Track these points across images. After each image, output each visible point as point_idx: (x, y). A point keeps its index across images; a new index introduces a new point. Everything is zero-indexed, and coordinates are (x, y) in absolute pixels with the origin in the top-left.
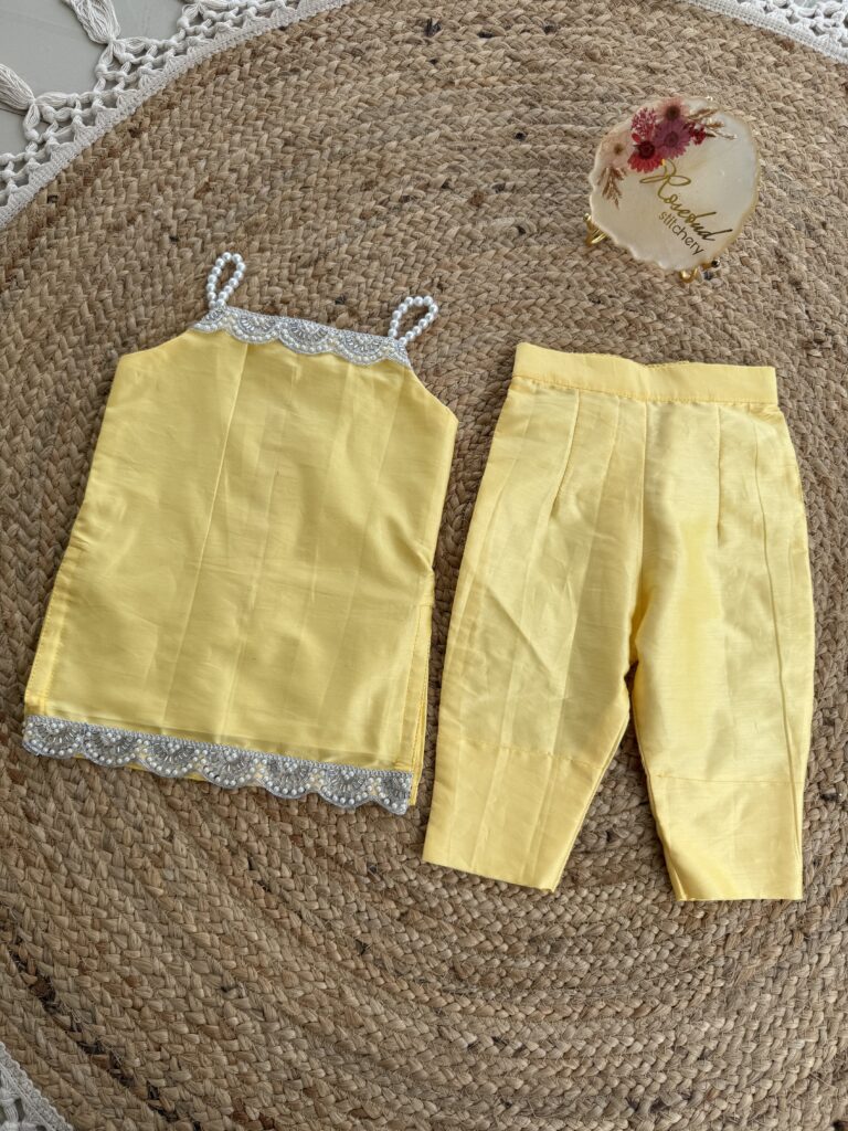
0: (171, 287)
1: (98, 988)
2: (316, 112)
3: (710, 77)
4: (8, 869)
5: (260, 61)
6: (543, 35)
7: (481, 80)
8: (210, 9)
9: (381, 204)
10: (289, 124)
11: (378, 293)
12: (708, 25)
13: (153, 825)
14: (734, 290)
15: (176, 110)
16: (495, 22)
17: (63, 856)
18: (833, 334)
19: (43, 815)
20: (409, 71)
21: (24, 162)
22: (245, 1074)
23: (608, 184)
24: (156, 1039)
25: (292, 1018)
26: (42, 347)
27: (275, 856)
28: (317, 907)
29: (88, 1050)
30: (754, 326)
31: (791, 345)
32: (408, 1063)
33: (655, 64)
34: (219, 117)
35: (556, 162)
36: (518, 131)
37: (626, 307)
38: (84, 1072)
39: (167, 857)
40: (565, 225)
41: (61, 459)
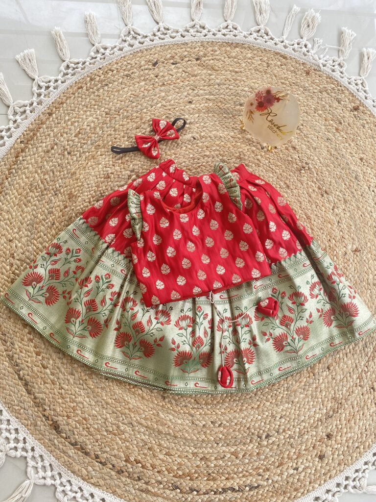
0: (70, 171)
1: (74, 423)
2: (116, 100)
3: (257, 72)
4: (38, 386)
5: (93, 82)
6: (195, 62)
7: (174, 81)
8: (71, 63)
10: (106, 106)
12: (255, 52)
15: (65, 104)
16: (177, 58)
17: (57, 379)
18: (308, 164)
20: (148, 81)
21: (9, 129)
22: (128, 446)
25: (141, 424)
26: (25, 198)
29: (72, 444)
30: (281, 164)
31: (294, 170)
32: (183, 435)
33: (237, 70)
34: (81, 106)
35: (204, 111)
36: (189, 100)
38: (72, 453)
40: (209, 134)
41: (38, 238)
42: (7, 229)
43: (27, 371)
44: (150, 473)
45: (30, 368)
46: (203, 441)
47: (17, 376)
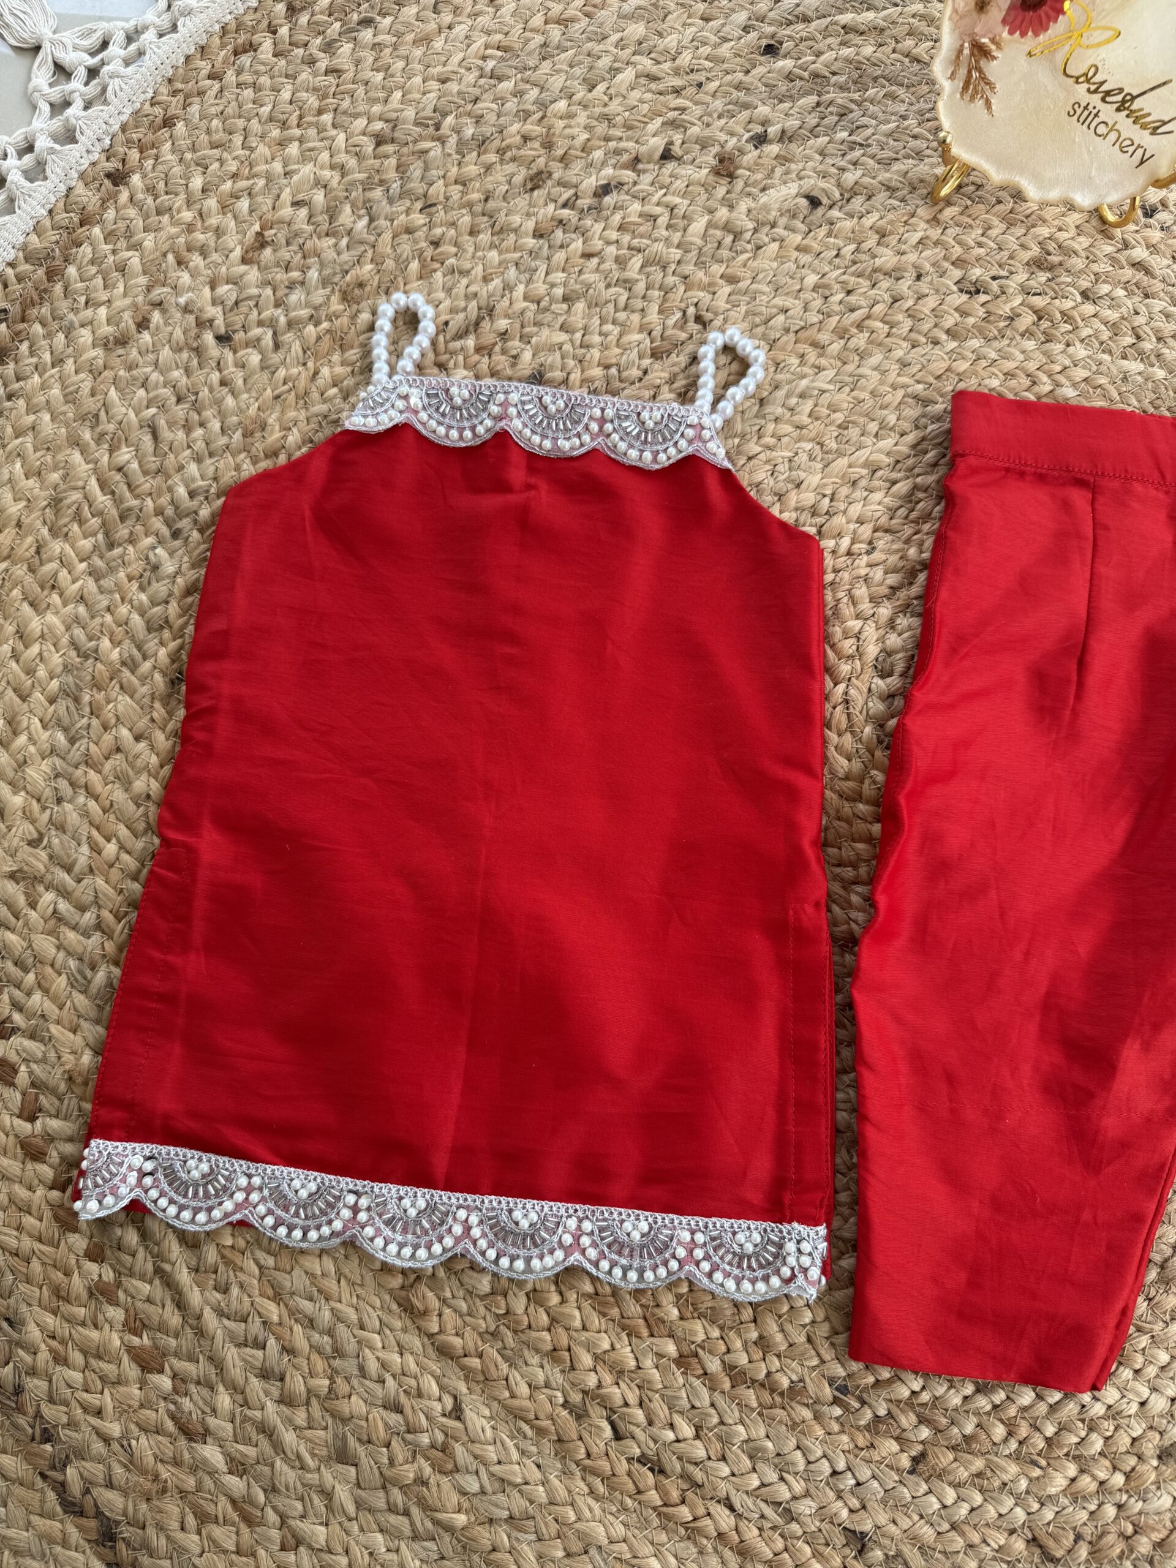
0: (235, 419)
2: (417, 80)
5: (304, 18)
9: (565, 206)
11: (596, 353)
13: (420, 1395)
15: (181, 125)
17: (265, 1491)
19: (212, 1422)
23: (969, 72)
26: (32, 570)
27: (661, 1411)
28: (756, 1483)
35: (841, 79)
36: (764, 42)
37: (1026, 291)
39: (459, 1450)
40: (884, 176)
41: (107, 758)
43: (100, 1460)
45: (116, 1446)
47: (51, 1495)
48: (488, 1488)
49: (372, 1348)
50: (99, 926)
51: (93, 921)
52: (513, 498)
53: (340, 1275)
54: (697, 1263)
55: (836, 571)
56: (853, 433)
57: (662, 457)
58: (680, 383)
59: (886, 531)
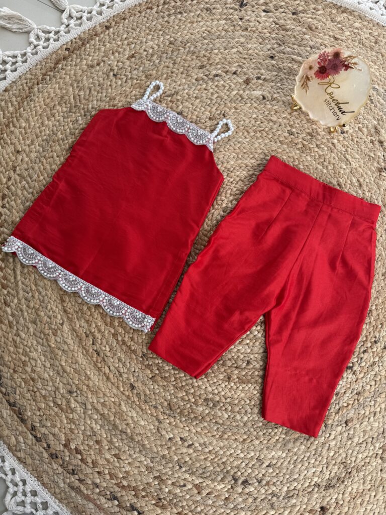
0: (109, 95)
1: (20, 380)
2: (186, 32)
3: (361, 46)
5: (166, 6)
6: (291, 15)
7: (260, 30)
9: (205, 76)
10: (173, 35)
12: (366, 23)
13: (56, 317)
14: (353, 140)
15: (127, 21)
16: (271, 6)
17: (16, 323)
19: (11, 304)
20: (229, 21)
21: (59, 32)
22: (73, 429)
23: (304, 83)
24: (39, 406)
25: (97, 410)
26: (51, 110)
27: (104, 341)
28: (117, 366)
29: (10, 404)
30: (359, 157)
31: (373, 169)
32: (142, 440)
33: (338, 36)
34: (144, 27)
35: (285, 71)
36: (271, 55)
37: (303, 139)
39: (59, 332)
40: (284, 98)
41: (49, 158)
42: (19, 138)
44: (89, 471)
46: (164, 457)
48: (62, 342)
49: (51, 304)
50: (32, 193)
51: (31, 191)
52: (161, 138)
53: (51, 286)
54: (126, 315)
55: (227, 185)
56: (246, 156)
57: (199, 142)
58: (213, 128)
59: (242, 181)
